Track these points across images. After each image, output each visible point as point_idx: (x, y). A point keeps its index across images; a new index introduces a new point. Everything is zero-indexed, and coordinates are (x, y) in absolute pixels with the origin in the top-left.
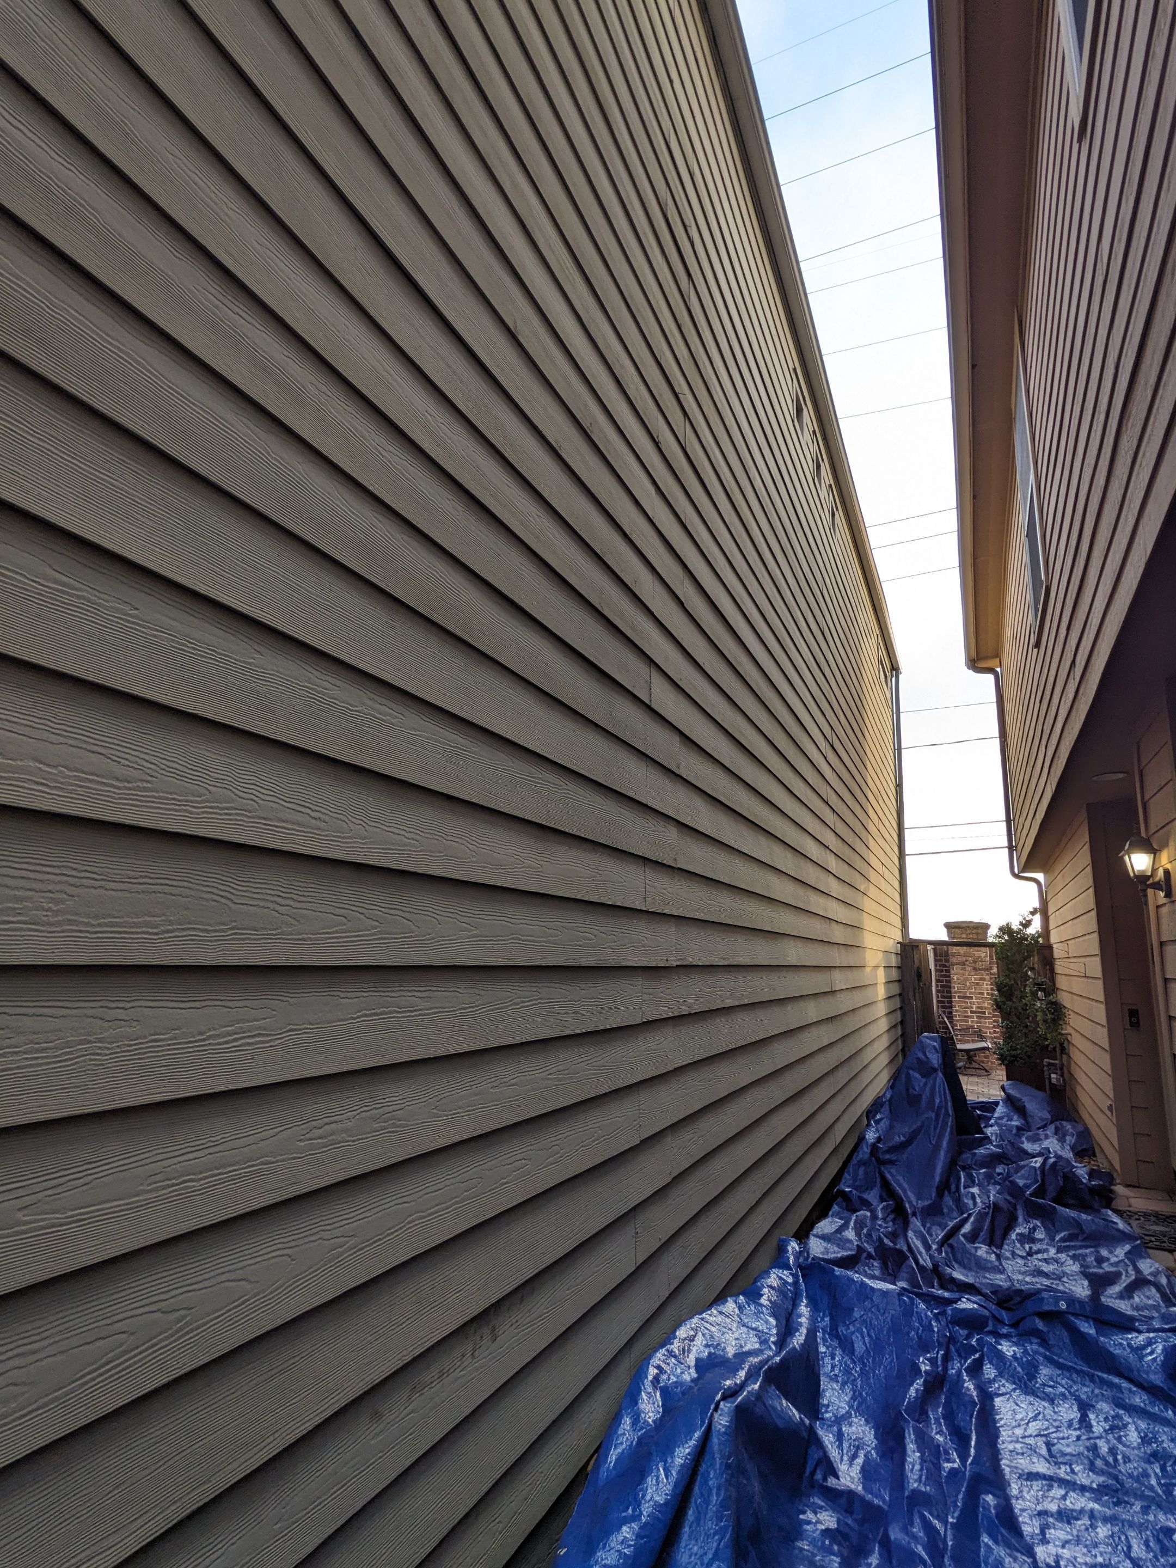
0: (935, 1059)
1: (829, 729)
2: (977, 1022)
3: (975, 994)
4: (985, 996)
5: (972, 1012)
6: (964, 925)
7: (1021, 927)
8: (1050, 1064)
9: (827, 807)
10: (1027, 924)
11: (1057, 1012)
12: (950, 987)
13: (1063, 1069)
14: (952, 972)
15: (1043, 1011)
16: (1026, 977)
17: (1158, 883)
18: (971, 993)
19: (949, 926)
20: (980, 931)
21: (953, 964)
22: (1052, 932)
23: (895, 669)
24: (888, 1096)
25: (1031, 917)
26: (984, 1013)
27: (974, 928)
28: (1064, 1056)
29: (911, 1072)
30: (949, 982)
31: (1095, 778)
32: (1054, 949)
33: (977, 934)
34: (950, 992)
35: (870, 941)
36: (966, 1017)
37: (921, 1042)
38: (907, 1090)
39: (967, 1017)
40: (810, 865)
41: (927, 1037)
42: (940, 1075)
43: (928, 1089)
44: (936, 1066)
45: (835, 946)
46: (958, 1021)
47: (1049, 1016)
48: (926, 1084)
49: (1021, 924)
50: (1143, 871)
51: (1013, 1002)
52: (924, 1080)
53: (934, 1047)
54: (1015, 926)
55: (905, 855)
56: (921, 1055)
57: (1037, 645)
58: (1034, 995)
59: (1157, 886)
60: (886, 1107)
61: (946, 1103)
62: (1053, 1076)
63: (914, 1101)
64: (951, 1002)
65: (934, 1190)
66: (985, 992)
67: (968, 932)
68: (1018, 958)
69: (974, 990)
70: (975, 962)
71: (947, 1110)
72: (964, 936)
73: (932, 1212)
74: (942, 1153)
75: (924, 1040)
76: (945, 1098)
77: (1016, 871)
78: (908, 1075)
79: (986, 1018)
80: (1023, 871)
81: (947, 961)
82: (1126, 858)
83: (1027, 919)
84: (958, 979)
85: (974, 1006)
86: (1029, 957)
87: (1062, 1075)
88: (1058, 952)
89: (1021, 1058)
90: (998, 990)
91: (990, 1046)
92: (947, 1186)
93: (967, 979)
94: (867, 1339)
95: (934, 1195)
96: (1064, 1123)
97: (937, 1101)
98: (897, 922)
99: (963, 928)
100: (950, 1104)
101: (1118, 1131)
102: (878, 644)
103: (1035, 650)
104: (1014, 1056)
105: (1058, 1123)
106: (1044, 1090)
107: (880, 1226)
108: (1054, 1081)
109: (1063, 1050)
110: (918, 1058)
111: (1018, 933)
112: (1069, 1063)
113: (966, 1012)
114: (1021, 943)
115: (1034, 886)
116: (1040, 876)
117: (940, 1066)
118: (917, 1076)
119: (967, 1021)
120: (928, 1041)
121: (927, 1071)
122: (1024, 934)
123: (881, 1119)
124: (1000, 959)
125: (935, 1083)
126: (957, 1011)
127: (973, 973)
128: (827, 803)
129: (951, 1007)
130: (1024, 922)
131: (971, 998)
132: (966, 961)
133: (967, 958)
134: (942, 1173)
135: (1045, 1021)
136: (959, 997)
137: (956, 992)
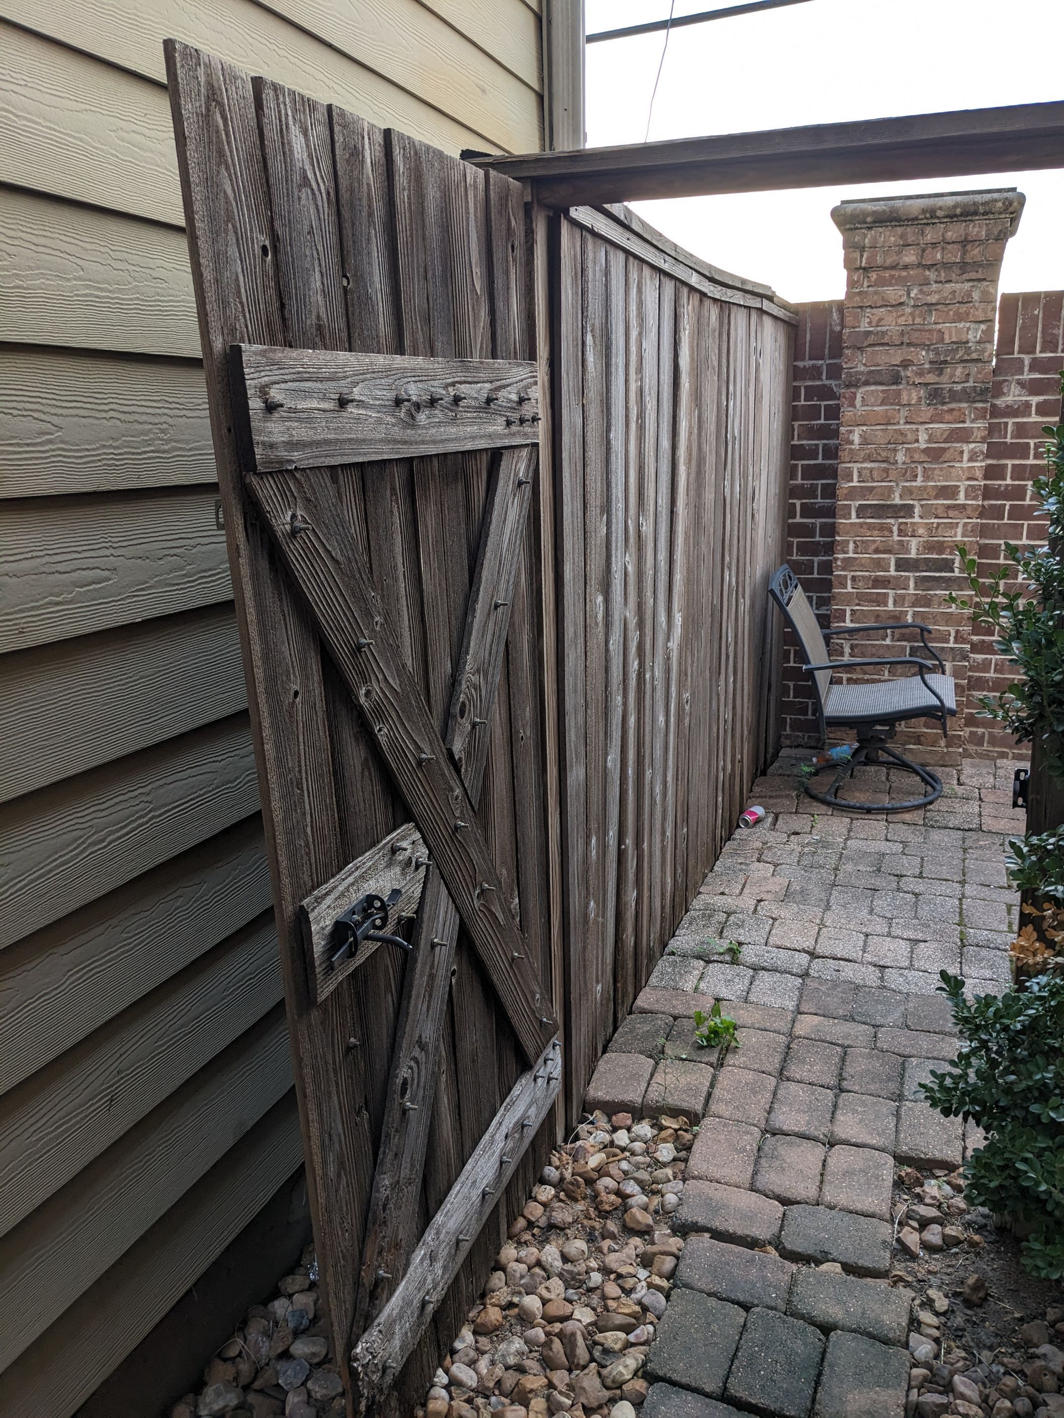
2: (918, 601)
3: (920, 494)
4: (961, 500)
5: (902, 565)
12: (833, 473)
14: (847, 413)
18: (907, 492)
21: (853, 384)
26: (947, 566)
30: (832, 453)
34: (830, 492)
36: (878, 582)
39: (884, 583)
46: (848, 599)
64: (831, 530)
66: (963, 485)
67: (930, 235)
69: (919, 482)
70: (939, 366)
79: (948, 583)
81: (835, 372)
84: (865, 441)
85: (914, 543)
91: (950, 702)
93: (900, 439)
99: (912, 220)
113: (881, 565)
119: (881, 600)
126: (848, 563)
127: (926, 412)
129: (830, 548)
131: (908, 510)
132: (906, 364)
133: (910, 353)
136: (862, 511)
137: (852, 493)
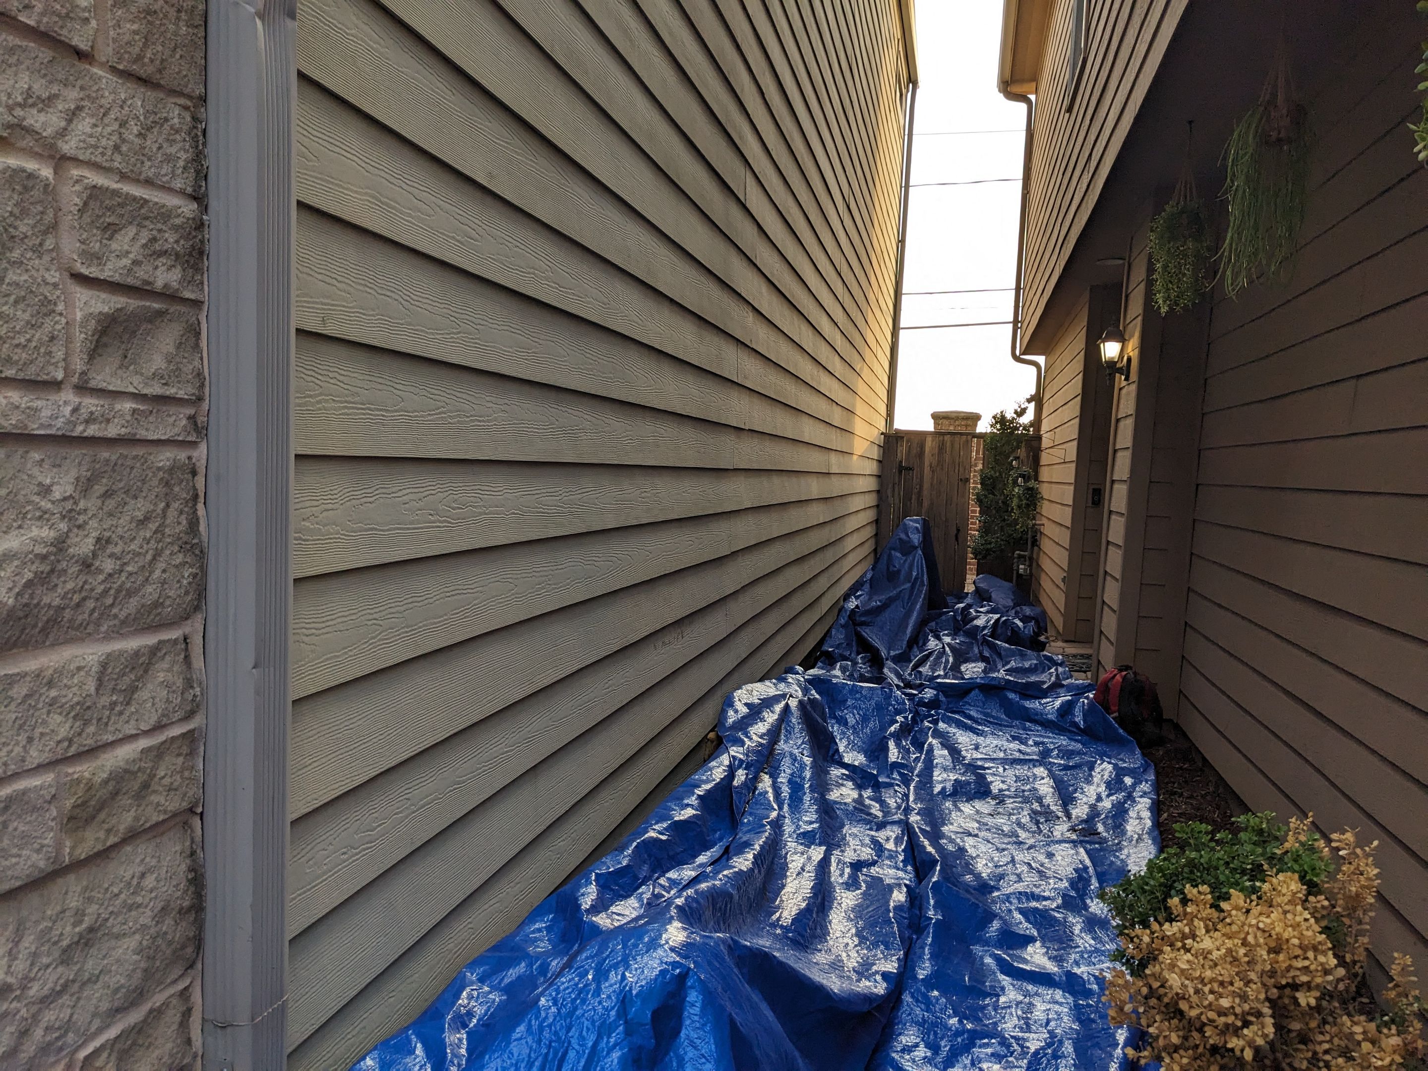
0: (916, 538)
1: (847, 185)
6: (953, 415)
7: (1015, 416)
8: (1020, 556)
9: (840, 279)
10: (1021, 413)
11: (1032, 498)
13: (1032, 562)
15: (1019, 497)
16: (1012, 468)
17: (1121, 368)
19: (936, 417)
20: (969, 422)
22: (1044, 421)
23: (913, 80)
24: (869, 576)
25: (1026, 404)
27: (963, 419)
28: (1036, 548)
29: (893, 552)
31: (1098, 263)
32: (1043, 439)
33: (966, 426)
35: (859, 428)
37: (905, 524)
38: (888, 568)
40: (823, 343)
41: (911, 520)
42: (920, 552)
43: (907, 565)
44: (917, 544)
45: (834, 429)
47: (1024, 502)
48: (905, 561)
49: (1016, 412)
50: (1113, 358)
51: (995, 495)
52: (904, 558)
53: (917, 528)
54: (1009, 415)
55: (899, 329)
56: (903, 536)
57: (1069, 110)
58: (1015, 482)
59: (1120, 371)
60: (867, 587)
61: (923, 575)
62: (1021, 566)
63: (892, 577)
65: (905, 642)
67: (957, 423)
68: (1007, 449)
71: (923, 581)
72: (952, 428)
73: (902, 659)
74: (915, 614)
75: (907, 522)
76: (922, 571)
77: (1018, 353)
78: (890, 555)
80: (1024, 354)
82: (1102, 345)
83: (1023, 406)
86: (1018, 447)
87: (1030, 566)
88: (1045, 442)
89: (994, 552)
90: (981, 484)
92: (917, 640)
94: (857, 716)
95: (904, 647)
96: (1024, 607)
97: (914, 574)
98: (883, 409)
99: (952, 418)
100: (925, 577)
101: (1066, 597)
102: (899, 52)
103: (1067, 115)
104: (987, 550)
105: (1018, 608)
106: (1010, 581)
107: (861, 668)
108: (1021, 571)
109: (1035, 543)
110: (900, 539)
111: (1011, 422)
112: (1038, 555)
114: (1012, 433)
115: (1033, 370)
116: (1041, 359)
117: (920, 544)
118: (899, 555)
120: (911, 523)
121: (907, 548)
122: (1017, 423)
123: (860, 595)
124: (988, 450)
125: (914, 560)
128: (840, 275)
130: (1019, 410)
134: (912, 632)
135: (1019, 507)
